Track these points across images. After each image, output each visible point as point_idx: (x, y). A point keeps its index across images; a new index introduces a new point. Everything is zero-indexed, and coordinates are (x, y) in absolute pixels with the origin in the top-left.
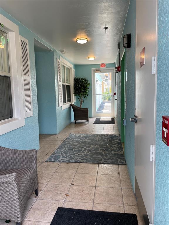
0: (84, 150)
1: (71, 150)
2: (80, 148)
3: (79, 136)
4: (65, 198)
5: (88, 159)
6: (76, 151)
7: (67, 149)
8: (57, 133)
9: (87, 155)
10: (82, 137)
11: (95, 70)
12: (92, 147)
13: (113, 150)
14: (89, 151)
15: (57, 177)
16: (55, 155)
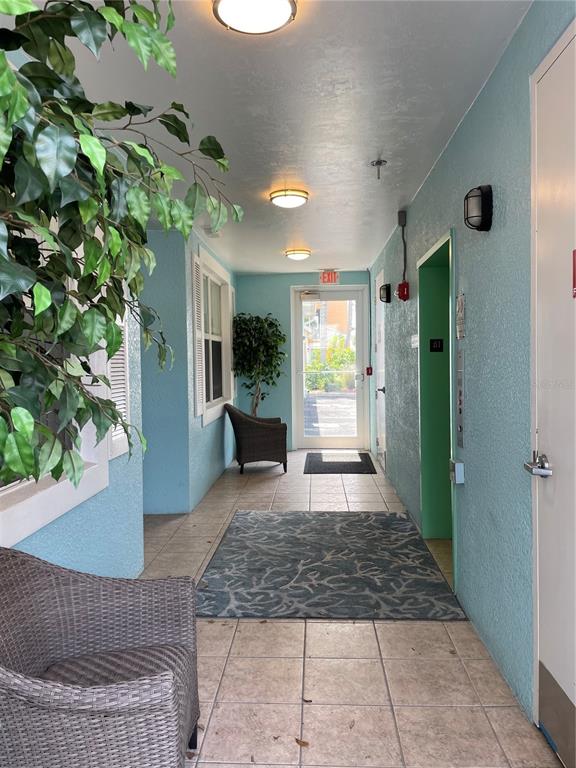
0: (304, 573)
1: (260, 570)
2: (289, 565)
3: (268, 520)
4: (296, 753)
5: (332, 604)
6: (280, 574)
7: (241, 567)
8: (191, 509)
9: (322, 589)
10: (281, 523)
11: (301, 292)
12: (328, 557)
13: (406, 568)
14: (324, 574)
15: (242, 673)
16: (210, 592)
